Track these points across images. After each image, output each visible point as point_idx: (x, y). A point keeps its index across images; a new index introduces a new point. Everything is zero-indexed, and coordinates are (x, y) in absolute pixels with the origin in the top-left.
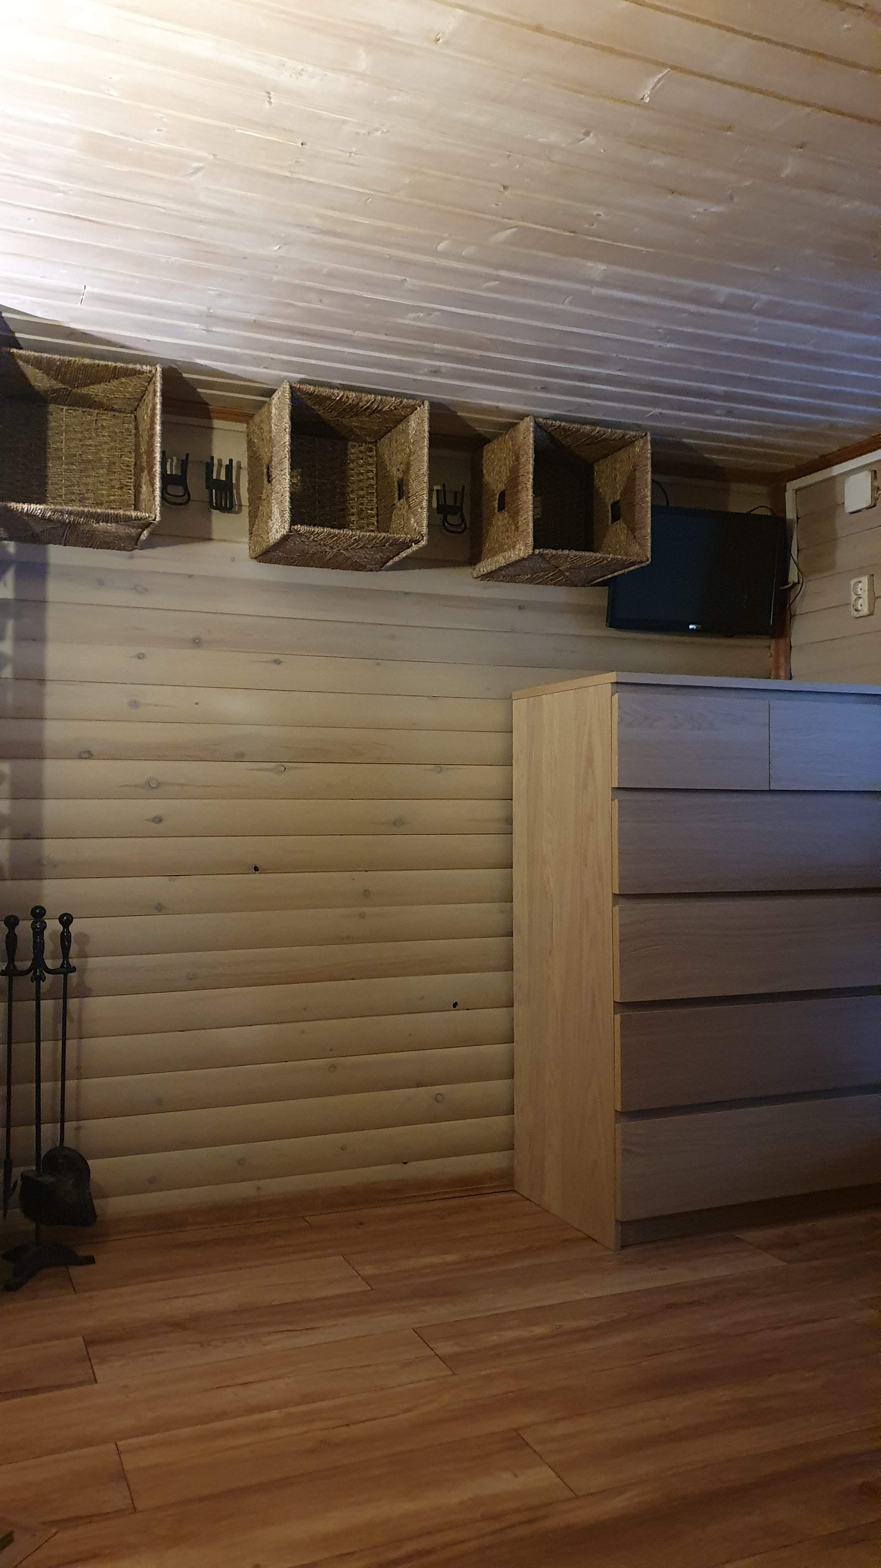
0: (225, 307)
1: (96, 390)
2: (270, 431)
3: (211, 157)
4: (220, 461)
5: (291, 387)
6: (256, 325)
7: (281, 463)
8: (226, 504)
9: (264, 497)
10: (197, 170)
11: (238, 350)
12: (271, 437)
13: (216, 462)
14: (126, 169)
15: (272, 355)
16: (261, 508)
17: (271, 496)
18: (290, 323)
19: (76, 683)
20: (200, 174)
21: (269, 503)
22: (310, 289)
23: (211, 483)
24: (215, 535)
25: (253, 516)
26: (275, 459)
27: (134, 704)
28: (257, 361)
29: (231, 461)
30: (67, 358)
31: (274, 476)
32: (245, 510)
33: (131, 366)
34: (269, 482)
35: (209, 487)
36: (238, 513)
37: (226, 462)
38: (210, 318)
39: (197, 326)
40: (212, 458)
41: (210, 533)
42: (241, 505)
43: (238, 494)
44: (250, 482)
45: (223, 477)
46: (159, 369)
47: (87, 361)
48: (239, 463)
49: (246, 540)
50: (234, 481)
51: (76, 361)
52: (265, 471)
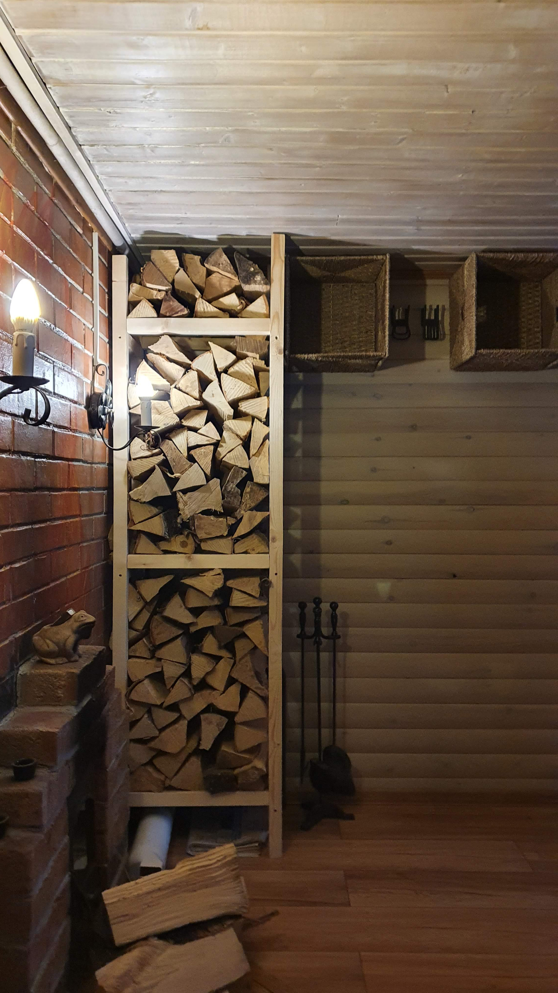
0: (429, 214)
1: (349, 274)
2: (463, 286)
3: (411, 131)
4: (431, 306)
5: (477, 256)
6: (451, 222)
7: (470, 308)
8: (434, 335)
9: (459, 330)
10: (403, 140)
11: (439, 238)
12: (464, 290)
13: (428, 307)
14: (357, 147)
15: (463, 238)
16: (457, 336)
17: (464, 329)
18: (474, 218)
19: (338, 458)
20: (404, 142)
21: (462, 335)
22: (486, 196)
23: (425, 322)
24: (427, 356)
25: (453, 342)
26: (466, 305)
27: (374, 470)
28: (452, 242)
29: (438, 306)
30: (330, 258)
31: (465, 316)
32: (448, 337)
33: (370, 257)
34: (463, 319)
35: (423, 325)
36: (441, 340)
37: (434, 307)
38: (419, 222)
39: (411, 227)
40: (425, 306)
41: (423, 354)
42: (444, 334)
43: (443, 328)
44: (451, 318)
45: (433, 317)
46: (388, 256)
47: (342, 258)
48: (443, 306)
49: (448, 357)
50: (440, 319)
51: (335, 259)
52: (460, 311)
